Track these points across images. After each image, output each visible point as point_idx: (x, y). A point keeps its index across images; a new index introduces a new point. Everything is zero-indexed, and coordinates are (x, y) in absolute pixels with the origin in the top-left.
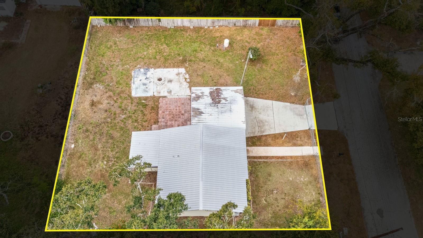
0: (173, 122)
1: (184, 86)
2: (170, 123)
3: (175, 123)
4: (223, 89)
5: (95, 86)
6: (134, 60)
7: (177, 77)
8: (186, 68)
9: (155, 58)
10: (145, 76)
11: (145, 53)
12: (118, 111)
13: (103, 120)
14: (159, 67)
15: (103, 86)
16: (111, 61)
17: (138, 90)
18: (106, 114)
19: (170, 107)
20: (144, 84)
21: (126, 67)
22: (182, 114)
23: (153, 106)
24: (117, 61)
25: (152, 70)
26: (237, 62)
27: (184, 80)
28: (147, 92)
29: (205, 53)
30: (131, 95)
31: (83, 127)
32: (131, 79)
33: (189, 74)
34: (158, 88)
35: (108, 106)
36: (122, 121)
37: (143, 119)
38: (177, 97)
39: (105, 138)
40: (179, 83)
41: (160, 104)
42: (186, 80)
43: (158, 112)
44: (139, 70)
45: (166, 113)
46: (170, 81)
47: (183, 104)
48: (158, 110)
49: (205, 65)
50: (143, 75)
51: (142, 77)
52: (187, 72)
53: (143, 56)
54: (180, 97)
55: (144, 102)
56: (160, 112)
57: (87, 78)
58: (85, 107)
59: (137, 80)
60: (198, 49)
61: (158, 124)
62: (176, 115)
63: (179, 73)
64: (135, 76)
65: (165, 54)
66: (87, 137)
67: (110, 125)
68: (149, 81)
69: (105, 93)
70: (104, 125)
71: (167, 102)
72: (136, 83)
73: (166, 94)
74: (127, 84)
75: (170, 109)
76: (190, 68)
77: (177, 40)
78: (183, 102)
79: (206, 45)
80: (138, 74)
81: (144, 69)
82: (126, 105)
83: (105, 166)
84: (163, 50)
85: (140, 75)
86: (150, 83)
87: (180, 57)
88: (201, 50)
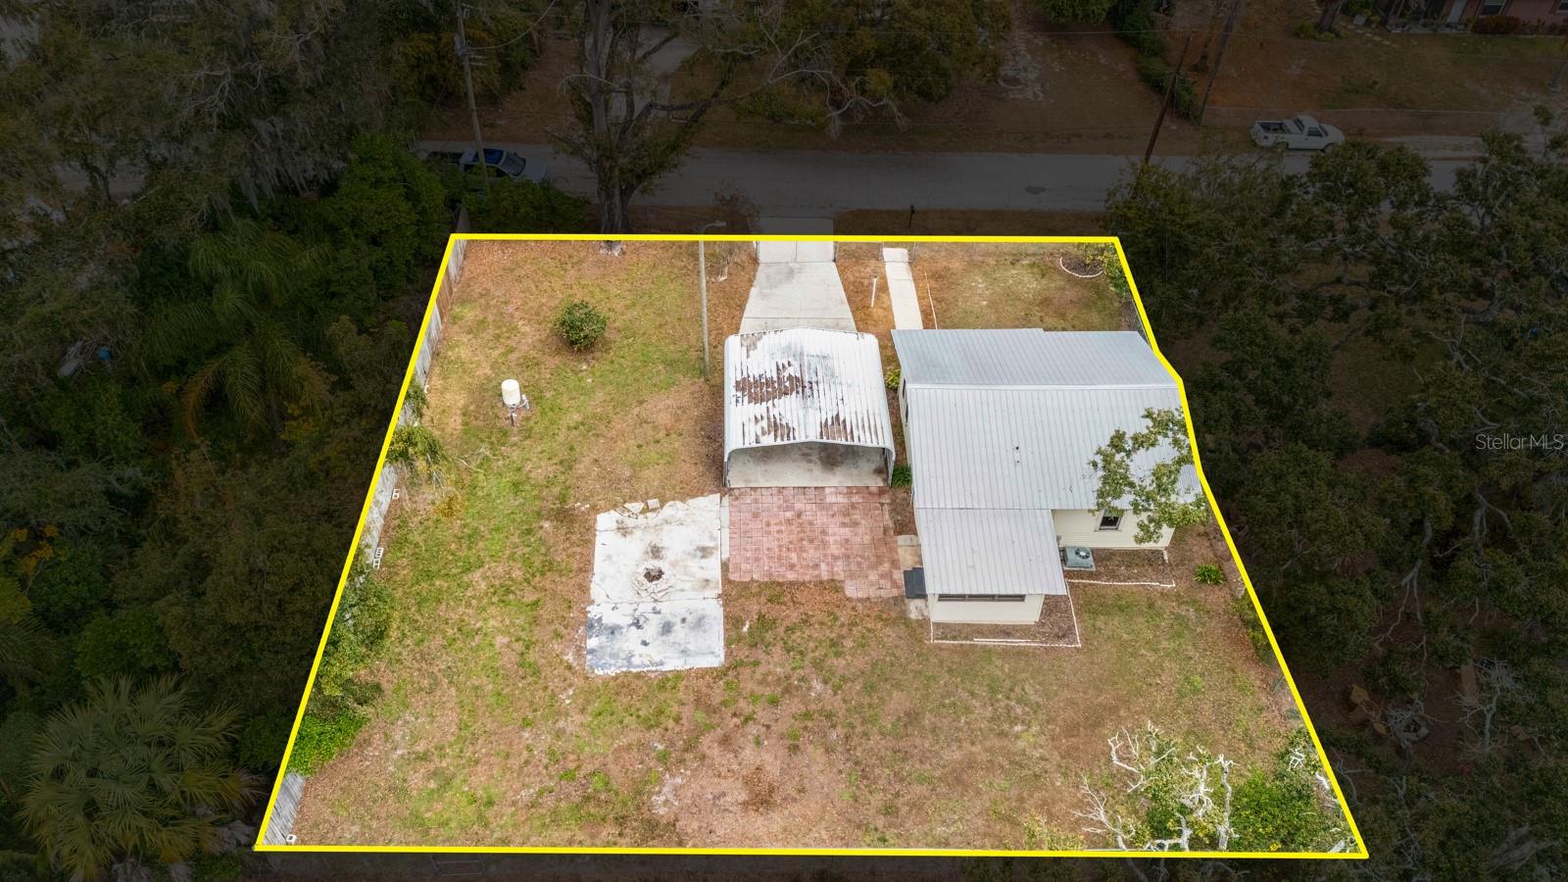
0: (831, 539)
1: (681, 514)
2: (833, 547)
3: (834, 535)
4: (739, 376)
5: (662, 811)
7: (638, 534)
8: (596, 510)
9: (533, 605)
10: (624, 630)
12: (795, 706)
13: (839, 757)
14: (584, 589)
15: (667, 776)
17: (689, 646)
18: (810, 748)
19: (768, 549)
20: (667, 628)
21: (568, 702)
22: (799, 515)
23: (763, 599)
25: (593, 612)
27: (650, 514)
28: (704, 618)
29: (535, 459)
30: (715, 669)
31: (876, 829)
32: (638, 676)
33: (625, 502)
34: (687, 586)
35: (773, 741)
36: (836, 690)
37: (823, 624)
38: (726, 532)
39: (918, 741)
40: (666, 527)
41: (755, 577)
42: (654, 510)
43: (792, 584)
44: (592, 652)
45: (794, 561)
46: (656, 552)
47: (756, 515)
48: (780, 584)
49: (587, 461)
50: (619, 636)
51: (630, 641)
52: (616, 506)
54: (726, 523)
55: (747, 626)
56: (791, 576)
58: (775, 828)
59: (641, 656)
60: (510, 477)
61: (843, 582)
62: (804, 532)
63: (619, 529)
64: (621, 662)
65: (517, 574)
66: (917, 805)
67: (859, 730)
68: (651, 616)
69: (707, 761)
70: (859, 749)
71: (748, 559)
72: (657, 659)
73: (713, 563)
74: (662, 687)
75: (776, 550)
76: (599, 500)
77: (452, 539)
78: (747, 515)
79: (495, 455)
80: (615, 656)
81: (584, 639)
82: (763, 682)
83: (1035, 729)
84: (497, 583)
85: (617, 646)
86: (659, 613)
87: (542, 527)
88: (519, 469)
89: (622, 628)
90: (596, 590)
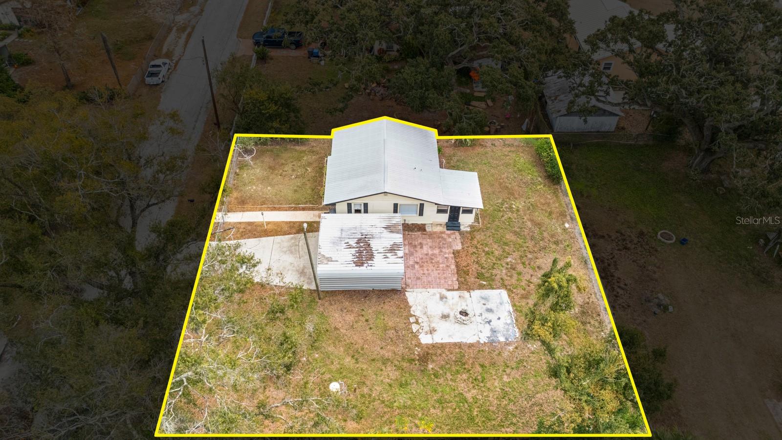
0: (430, 252)
1: (419, 308)
2: (435, 252)
3: (428, 251)
4: (352, 265)
6: (525, 364)
7: (433, 325)
8: (419, 344)
9: (482, 366)
10: (493, 327)
11: (506, 379)
12: (520, 267)
13: (539, 255)
14: (471, 346)
17: (498, 301)
18: (538, 263)
19: (439, 274)
20: (490, 310)
21: (535, 346)
22: (417, 263)
23: (467, 277)
25: (483, 339)
26: (317, 355)
27: (420, 321)
28: (482, 297)
29: (382, 378)
30: (508, 293)
31: (565, 247)
32: (517, 320)
33: (412, 332)
34: (464, 304)
36: (509, 254)
37: (478, 257)
38: (428, 290)
39: (526, 233)
40: (429, 313)
41: (455, 279)
42: (417, 320)
43: (457, 266)
44: (507, 339)
45: (444, 265)
46: (445, 317)
47: (418, 278)
48: (458, 270)
49: (383, 352)
50: (497, 329)
51: (498, 325)
52: (415, 336)
53: (508, 371)
54: (424, 290)
55: (483, 282)
56: (453, 267)
57: (597, 324)
59: (506, 320)
60: (396, 389)
61: (454, 250)
62: (427, 262)
63: (431, 333)
64: (511, 327)
65: (465, 376)
66: (552, 236)
67: (525, 249)
68: (484, 317)
70: (534, 249)
71: (445, 282)
72: (507, 314)
73: (449, 294)
74: (521, 311)
75: (439, 271)
76: (411, 344)
78: (419, 282)
79: (379, 399)
80: (508, 330)
81: (499, 342)
82: (511, 276)
83: (513, 202)
84: (471, 386)
85: (502, 329)
86: (481, 314)
87: (432, 369)
88: (390, 385)
90: (472, 340)
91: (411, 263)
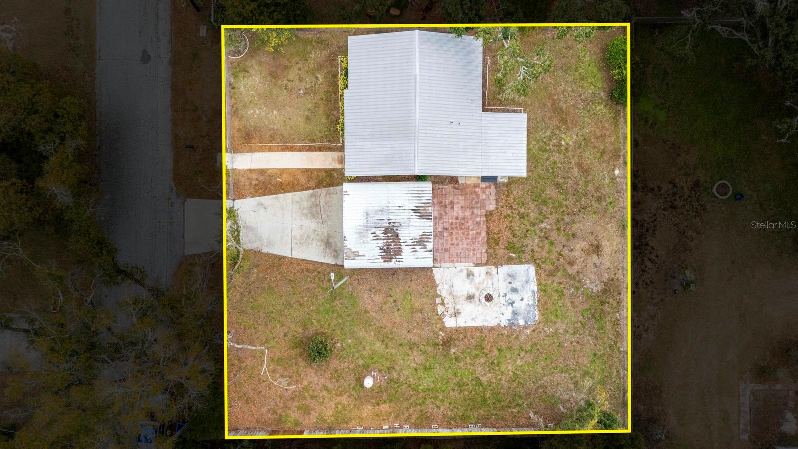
0: (461, 215)
1: (446, 287)
2: (466, 214)
3: (458, 213)
4: (379, 261)
5: (599, 288)
6: (538, 347)
7: (458, 307)
8: (443, 328)
9: (499, 350)
10: (515, 309)
11: (519, 362)
12: (553, 235)
13: (577, 218)
14: (492, 329)
15: (585, 286)
16: (578, 343)
17: (524, 280)
18: (573, 229)
19: (468, 245)
20: (514, 290)
21: (551, 330)
22: (446, 229)
23: (497, 247)
24: (569, 343)
25: (504, 323)
26: (350, 341)
27: (445, 302)
28: (509, 274)
29: (409, 362)
30: (535, 268)
31: (607, 205)
32: (539, 301)
33: (438, 315)
34: (490, 282)
35: (571, 245)
36: (545, 217)
37: (511, 221)
38: (456, 265)
39: (569, 185)
40: (455, 293)
41: (484, 251)
42: (443, 300)
43: (488, 234)
44: (526, 322)
45: (474, 232)
46: (470, 298)
47: (447, 250)
48: (488, 239)
49: (410, 336)
50: (518, 311)
51: (520, 306)
52: (440, 319)
53: (522, 354)
54: (452, 265)
55: (512, 255)
56: (484, 234)
57: (615, 305)
58: (608, 244)
59: (528, 301)
60: (421, 373)
61: (487, 210)
62: (457, 228)
63: (455, 316)
64: (532, 309)
65: (482, 360)
66: (597, 189)
67: (564, 209)
68: (507, 298)
69: (580, 271)
70: (573, 209)
71: (474, 254)
72: (530, 294)
73: (477, 270)
74: (545, 291)
75: (468, 241)
76: (436, 327)
77: (462, 395)
78: (447, 255)
79: (407, 383)
80: (528, 313)
81: (518, 325)
82: (542, 248)
83: (563, 136)
84: (487, 369)
85: (523, 311)
86: (506, 294)
87: (454, 353)
88: (416, 370)
89: (514, 310)
90: (493, 323)
91: (440, 229)
